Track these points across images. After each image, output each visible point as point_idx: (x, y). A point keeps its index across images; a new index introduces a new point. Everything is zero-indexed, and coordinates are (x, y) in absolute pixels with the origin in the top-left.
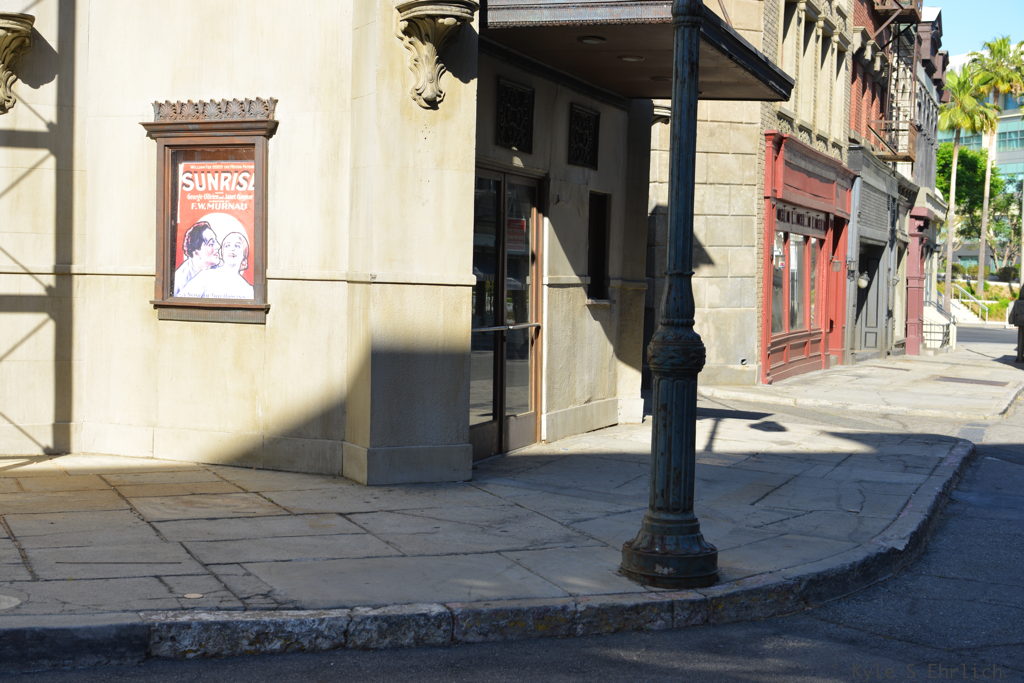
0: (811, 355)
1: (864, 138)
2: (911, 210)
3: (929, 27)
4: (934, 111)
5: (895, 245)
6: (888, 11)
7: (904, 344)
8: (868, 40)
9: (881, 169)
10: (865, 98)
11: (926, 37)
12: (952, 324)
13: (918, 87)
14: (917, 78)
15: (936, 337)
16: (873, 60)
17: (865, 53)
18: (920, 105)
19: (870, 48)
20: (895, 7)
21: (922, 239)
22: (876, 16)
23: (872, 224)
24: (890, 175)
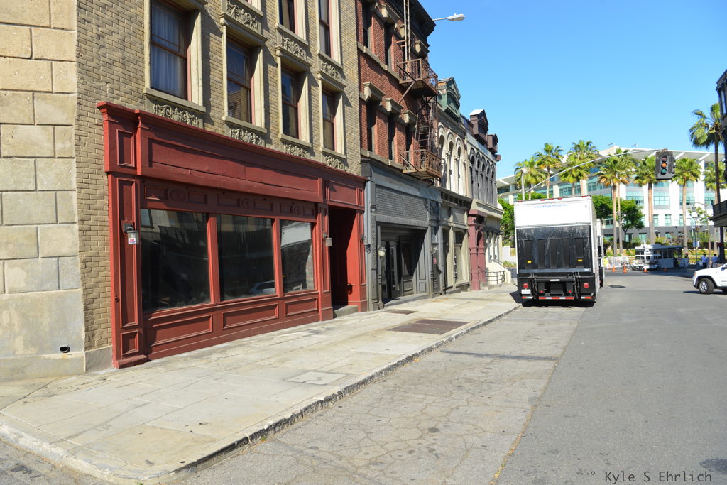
0: (289, 314)
1: (396, 162)
2: (468, 211)
3: (476, 118)
4: (491, 164)
5: (440, 229)
6: (409, 84)
7: (468, 285)
8: (383, 95)
9: (409, 180)
10: (395, 137)
11: (475, 123)
12: (507, 271)
13: (469, 147)
14: (468, 142)
15: (495, 278)
16: (399, 114)
17: (381, 104)
18: (473, 157)
19: (389, 103)
20: (411, 80)
21: (479, 228)
22: (402, 88)
23: (400, 215)
24: (427, 187)
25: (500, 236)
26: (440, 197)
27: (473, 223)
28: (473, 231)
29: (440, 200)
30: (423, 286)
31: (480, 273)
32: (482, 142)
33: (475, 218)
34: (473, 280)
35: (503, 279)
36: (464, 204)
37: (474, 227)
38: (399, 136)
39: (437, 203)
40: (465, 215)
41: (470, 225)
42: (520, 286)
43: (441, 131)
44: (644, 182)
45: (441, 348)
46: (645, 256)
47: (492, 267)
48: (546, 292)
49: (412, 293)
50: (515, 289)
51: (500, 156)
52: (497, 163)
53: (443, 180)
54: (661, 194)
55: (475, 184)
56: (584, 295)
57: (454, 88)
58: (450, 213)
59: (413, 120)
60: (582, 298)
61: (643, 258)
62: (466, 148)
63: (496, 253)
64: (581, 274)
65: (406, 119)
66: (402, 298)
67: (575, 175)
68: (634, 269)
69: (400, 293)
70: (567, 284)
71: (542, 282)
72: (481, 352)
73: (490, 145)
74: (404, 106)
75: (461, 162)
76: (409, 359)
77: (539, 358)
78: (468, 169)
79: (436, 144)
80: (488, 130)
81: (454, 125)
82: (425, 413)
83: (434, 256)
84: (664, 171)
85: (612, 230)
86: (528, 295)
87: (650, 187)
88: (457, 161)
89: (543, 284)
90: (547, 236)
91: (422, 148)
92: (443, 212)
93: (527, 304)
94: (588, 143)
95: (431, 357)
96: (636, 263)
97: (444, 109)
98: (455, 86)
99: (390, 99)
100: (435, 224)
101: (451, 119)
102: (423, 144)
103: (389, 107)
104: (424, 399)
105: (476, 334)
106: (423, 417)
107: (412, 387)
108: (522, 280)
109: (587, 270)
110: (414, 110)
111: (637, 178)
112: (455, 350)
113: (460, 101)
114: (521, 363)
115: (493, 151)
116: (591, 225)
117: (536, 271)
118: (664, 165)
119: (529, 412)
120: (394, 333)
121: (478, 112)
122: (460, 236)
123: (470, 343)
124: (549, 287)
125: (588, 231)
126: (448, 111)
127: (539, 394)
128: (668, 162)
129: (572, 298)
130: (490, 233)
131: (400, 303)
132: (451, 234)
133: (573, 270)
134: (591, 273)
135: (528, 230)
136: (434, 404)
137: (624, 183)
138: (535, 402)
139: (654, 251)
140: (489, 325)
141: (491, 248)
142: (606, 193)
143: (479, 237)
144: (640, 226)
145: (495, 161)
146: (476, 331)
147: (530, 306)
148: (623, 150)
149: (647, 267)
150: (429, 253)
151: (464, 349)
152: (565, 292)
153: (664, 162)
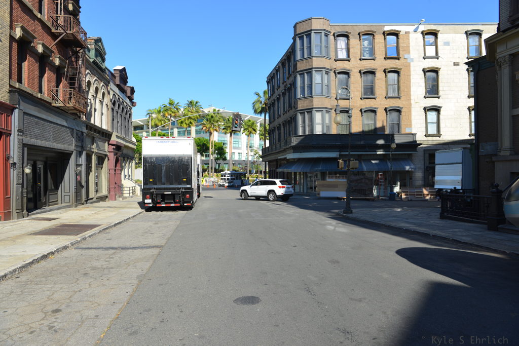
1: (46, 96)
2: (109, 141)
3: (118, 72)
4: (129, 108)
5: (84, 153)
6: (60, 34)
7: (107, 197)
8: (35, 38)
9: (56, 112)
10: (46, 75)
11: (117, 75)
12: (137, 186)
13: (112, 93)
14: (111, 89)
15: (128, 192)
16: (50, 56)
17: (32, 44)
18: (114, 101)
19: (41, 46)
20: (62, 31)
21: (117, 154)
22: (54, 36)
23: (47, 140)
24: (74, 120)
25: (134, 161)
26: (85, 128)
27: (112, 150)
28: (112, 156)
29: (85, 130)
30: (67, 198)
31: (116, 188)
32: (123, 91)
33: (114, 147)
34: (111, 193)
35: (134, 192)
36: (106, 135)
37: (113, 153)
38: (48, 75)
39: (82, 133)
40: (106, 144)
41: (110, 152)
42: (144, 197)
43: (88, 77)
44: (228, 131)
45: (76, 246)
46: (226, 178)
47: (126, 183)
48: (162, 201)
49: (58, 204)
50: (141, 200)
51: (136, 103)
52: (133, 108)
53: (89, 116)
54: (237, 140)
55: (115, 121)
56: (186, 202)
57: (101, 46)
58: (93, 142)
59: (64, 64)
60: (185, 204)
61: (225, 179)
62: (109, 93)
63: (130, 174)
64: (185, 188)
65: (57, 62)
66: (47, 208)
67: (187, 123)
68: (220, 186)
69: (45, 204)
70: (176, 195)
71: (159, 194)
72: (108, 246)
73: (129, 94)
74: (55, 51)
75: (104, 103)
76: (44, 257)
77: (150, 247)
78: (110, 109)
79: (84, 86)
80: (127, 82)
81: (100, 74)
82: (52, 299)
83: (78, 174)
84: (236, 125)
85: (209, 160)
86: (150, 203)
87: (231, 135)
88: (101, 102)
89: (160, 196)
90: (164, 163)
91: (70, 88)
92: (88, 141)
93: (149, 210)
94: (197, 103)
95: (65, 253)
96: (221, 182)
97: (91, 60)
98: (102, 45)
99: (41, 42)
100: (79, 149)
101: (98, 69)
102: (72, 85)
103: (40, 49)
104: (52, 288)
105: (107, 233)
106: (49, 302)
107: (44, 279)
108: (145, 193)
109: (189, 186)
110: (64, 56)
111: (224, 129)
112: (87, 246)
113: (106, 57)
114: (136, 251)
115: (131, 99)
116: (193, 156)
117: (155, 186)
118: (236, 122)
119: (135, 286)
120: (34, 236)
121: (120, 68)
122: (101, 159)
123: (101, 241)
124: (164, 197)
125: (190, 160)
126: (94, 62)
127: (145, 271)
128: (238, 121)
129: (179, 205)
130: (126, 159)
131: (45, 212)
132: (94, 158)
133: (180, 186)
134: (191, 188)
135: (151, 158)
136: (61, 290)
137: (217, 131)
138: (140, 278)
139: (231, 175)
140: (118, 226)
141: (126, 170)
142: (206, 136)
143: (117, 161)
144: (225, 159)
145: (132, 106)
146: (107, 231)
147: (150, 211)
148: (217, 110)
149: (227, 185)
150: (73, 171)
151: (94, 245)
152: (174, 201)
153: (237, 120)
